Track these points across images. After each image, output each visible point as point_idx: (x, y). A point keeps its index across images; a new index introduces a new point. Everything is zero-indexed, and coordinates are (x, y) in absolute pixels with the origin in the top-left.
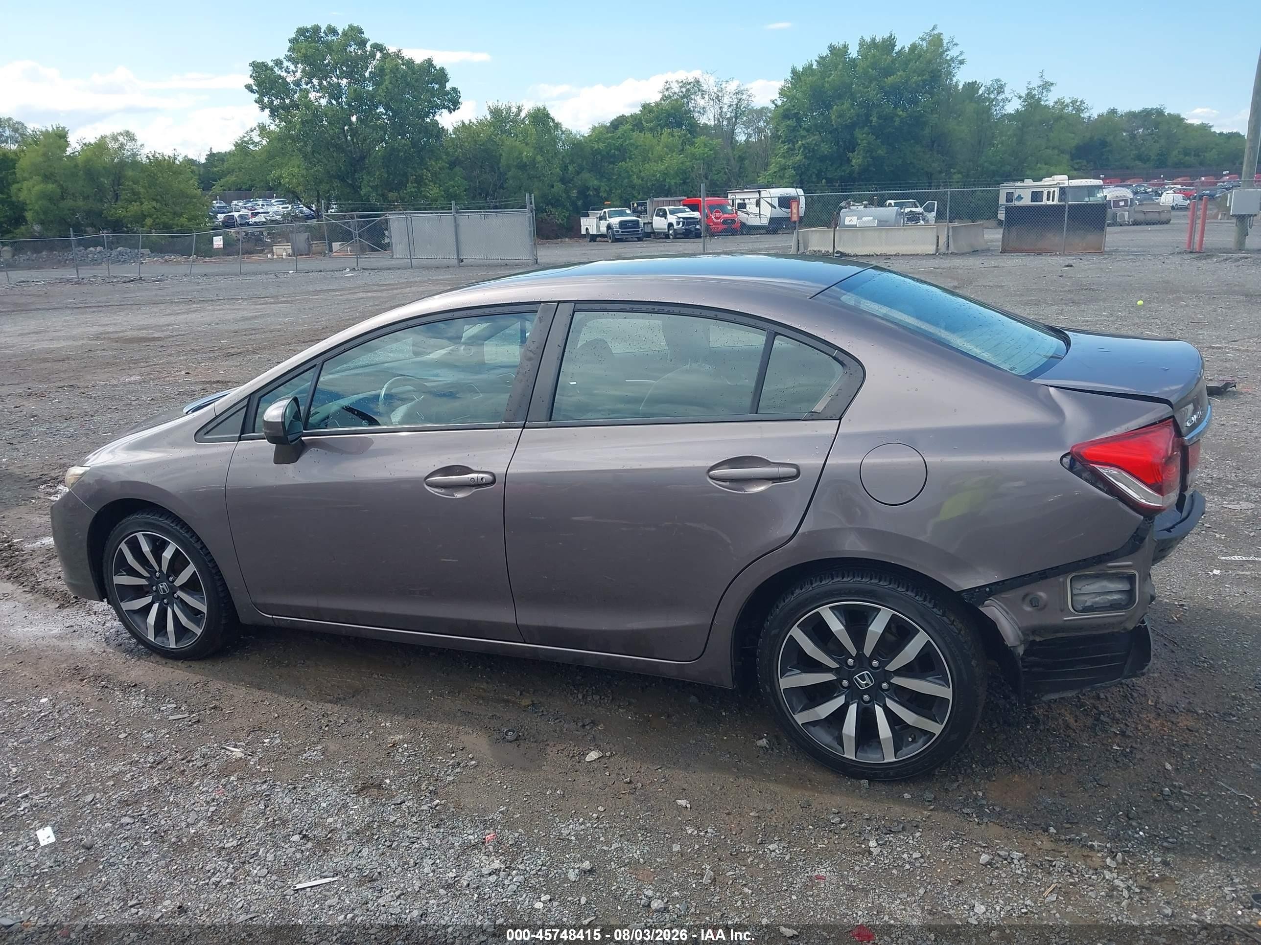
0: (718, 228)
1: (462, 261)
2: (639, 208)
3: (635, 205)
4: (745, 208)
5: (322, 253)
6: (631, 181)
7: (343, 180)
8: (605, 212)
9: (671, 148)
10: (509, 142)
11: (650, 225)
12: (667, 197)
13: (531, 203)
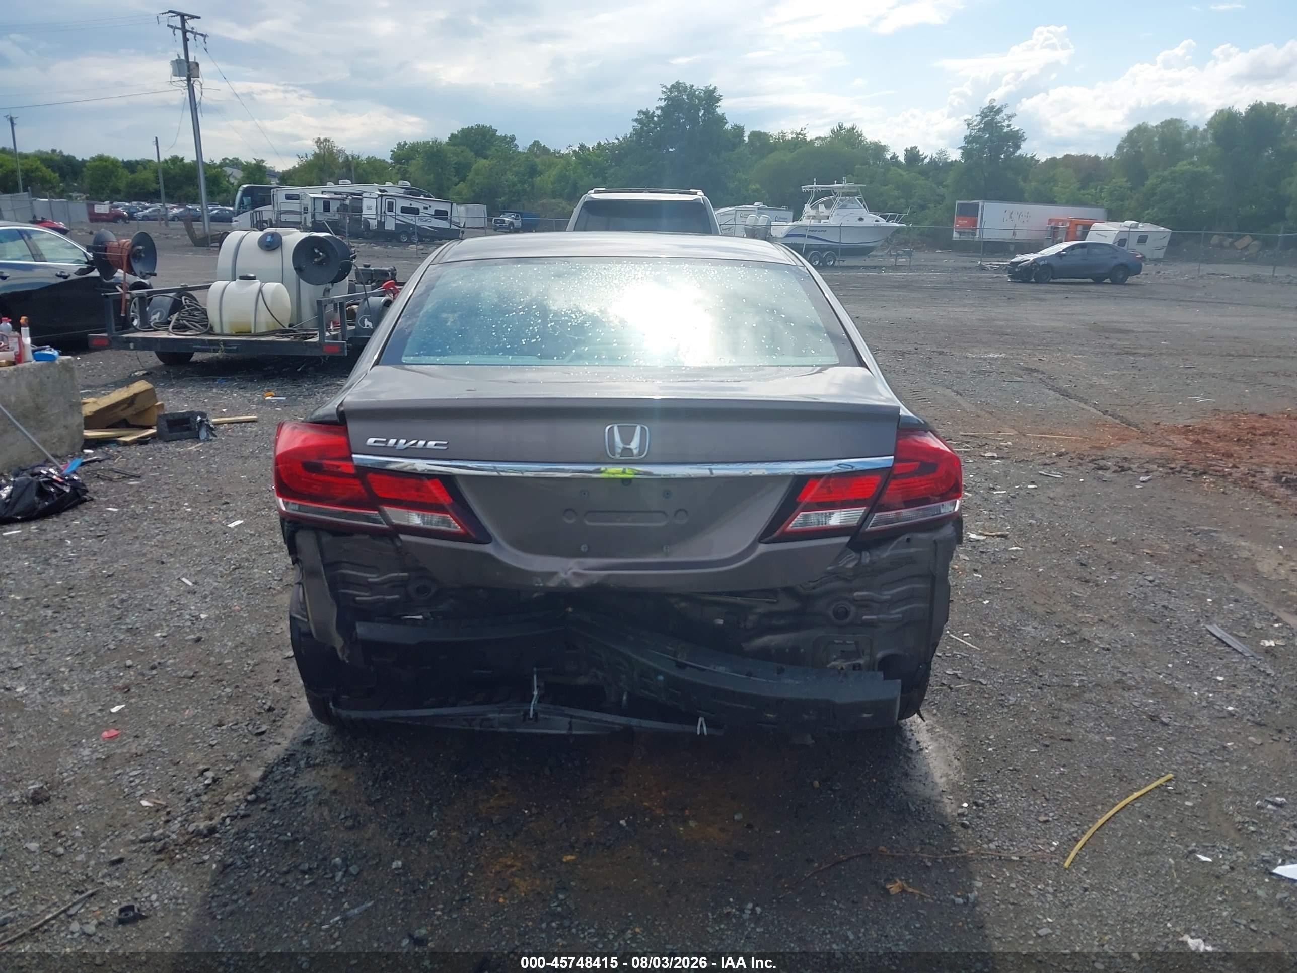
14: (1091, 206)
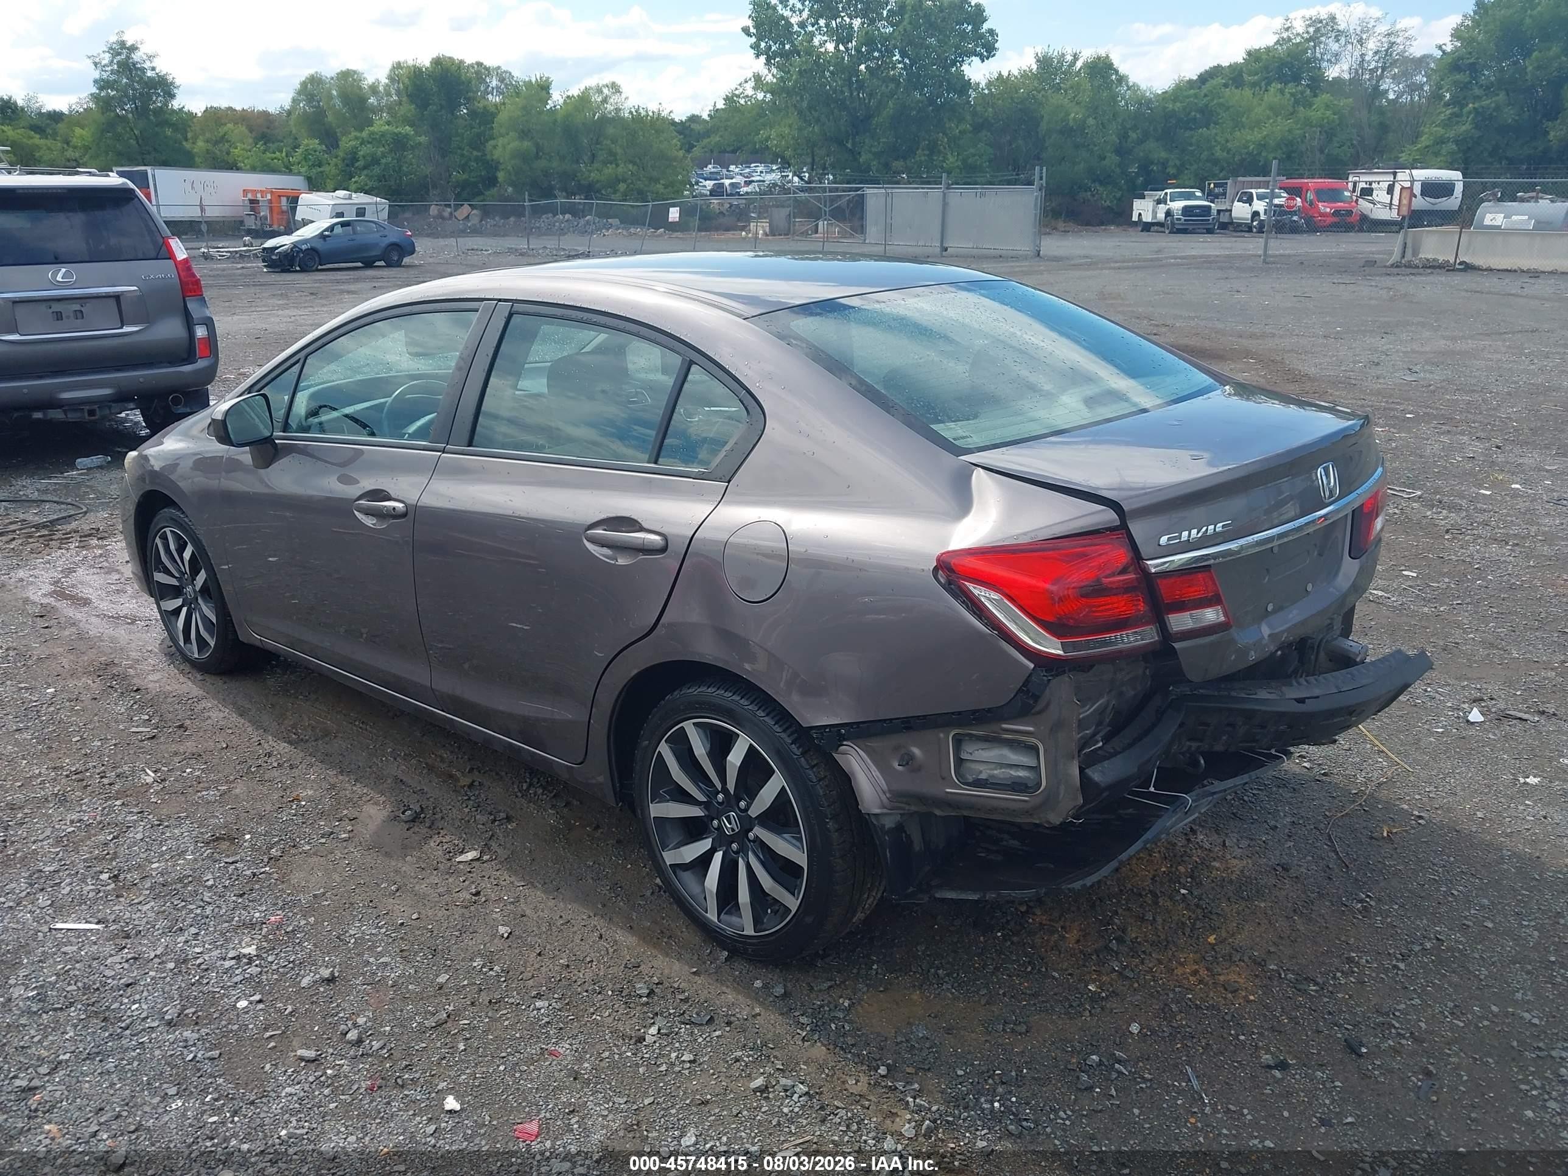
0: (1325, 221)
1: (946, 250)
2: (1216, 190)
3: (1212, 186)
4: (1371, 195)
5: (805, 234)
6: (1213, 154)
7: (841, 143)
8: (1166, 194)
9: (1275, 110)
10: (1056, 99)
11: (1227, 214)
12: (1258, 176)
13: (1041, 178)
14: (284, 173)
